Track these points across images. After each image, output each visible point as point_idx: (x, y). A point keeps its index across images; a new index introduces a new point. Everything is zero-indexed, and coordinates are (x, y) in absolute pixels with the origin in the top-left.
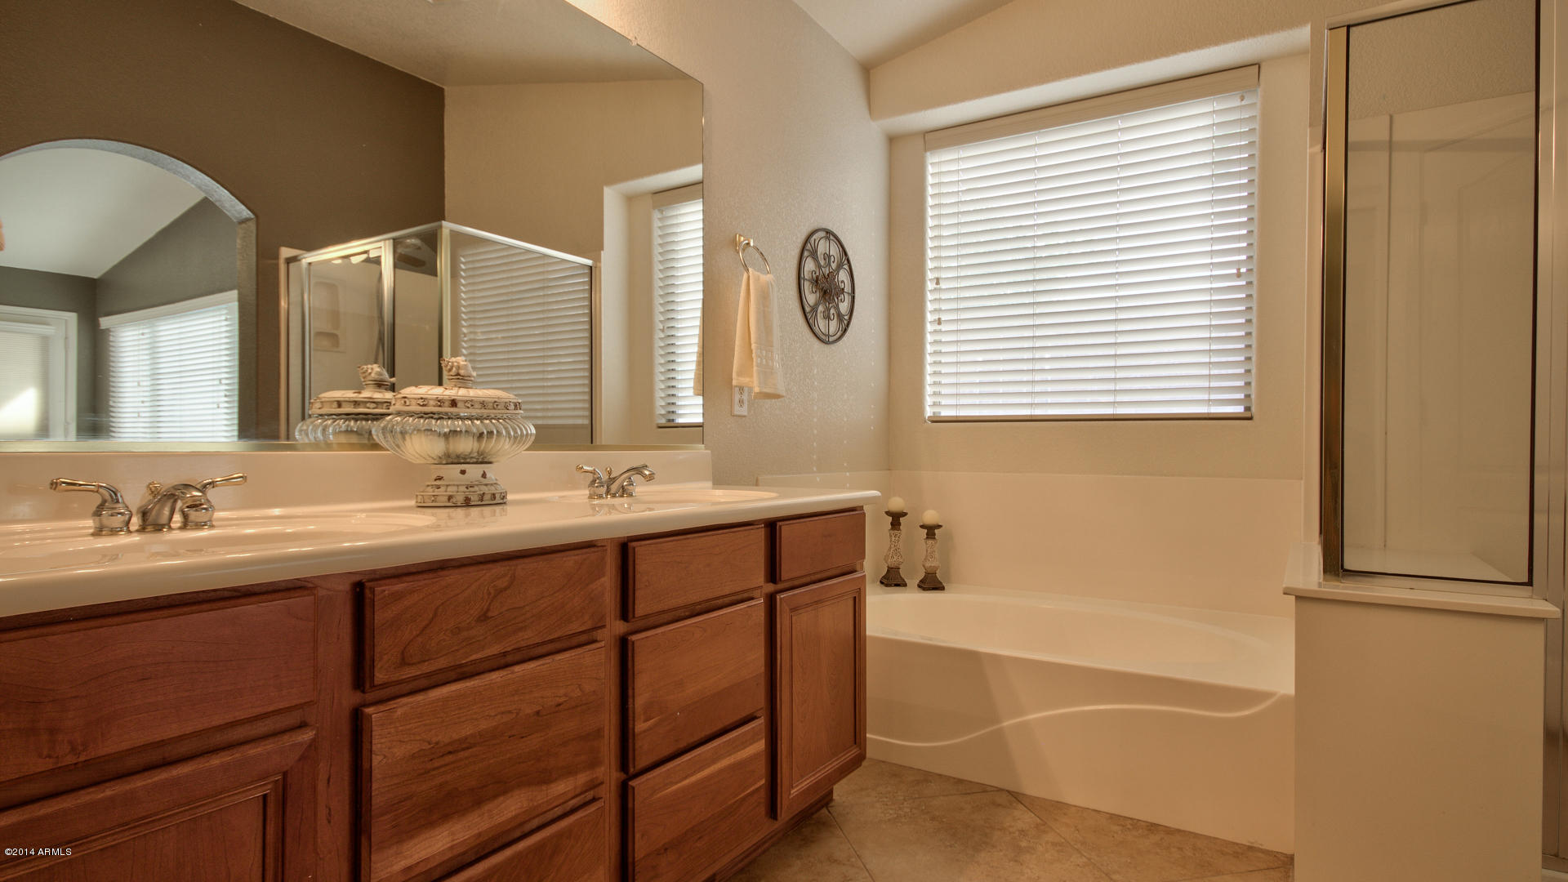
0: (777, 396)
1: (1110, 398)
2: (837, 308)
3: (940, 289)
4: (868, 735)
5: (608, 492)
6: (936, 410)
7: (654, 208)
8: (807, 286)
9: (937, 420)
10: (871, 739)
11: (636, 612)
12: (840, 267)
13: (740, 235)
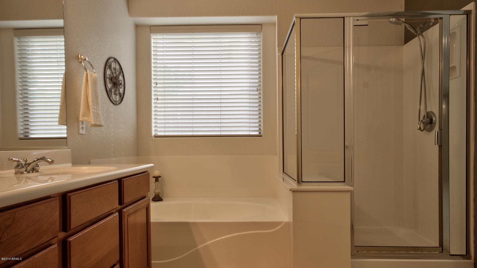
0: (100, 126)
1: (219, 129)
2: (119, 90)
3: (157, 87)
4: (152, 262)
5: (26, 171)
6: (156, 132)
7: (15, 36)
8: (108, 81)
9: (156, 136)
10: (153, 263)
11: (71, 227)
12: (119, 74)
13: (81, 55)
